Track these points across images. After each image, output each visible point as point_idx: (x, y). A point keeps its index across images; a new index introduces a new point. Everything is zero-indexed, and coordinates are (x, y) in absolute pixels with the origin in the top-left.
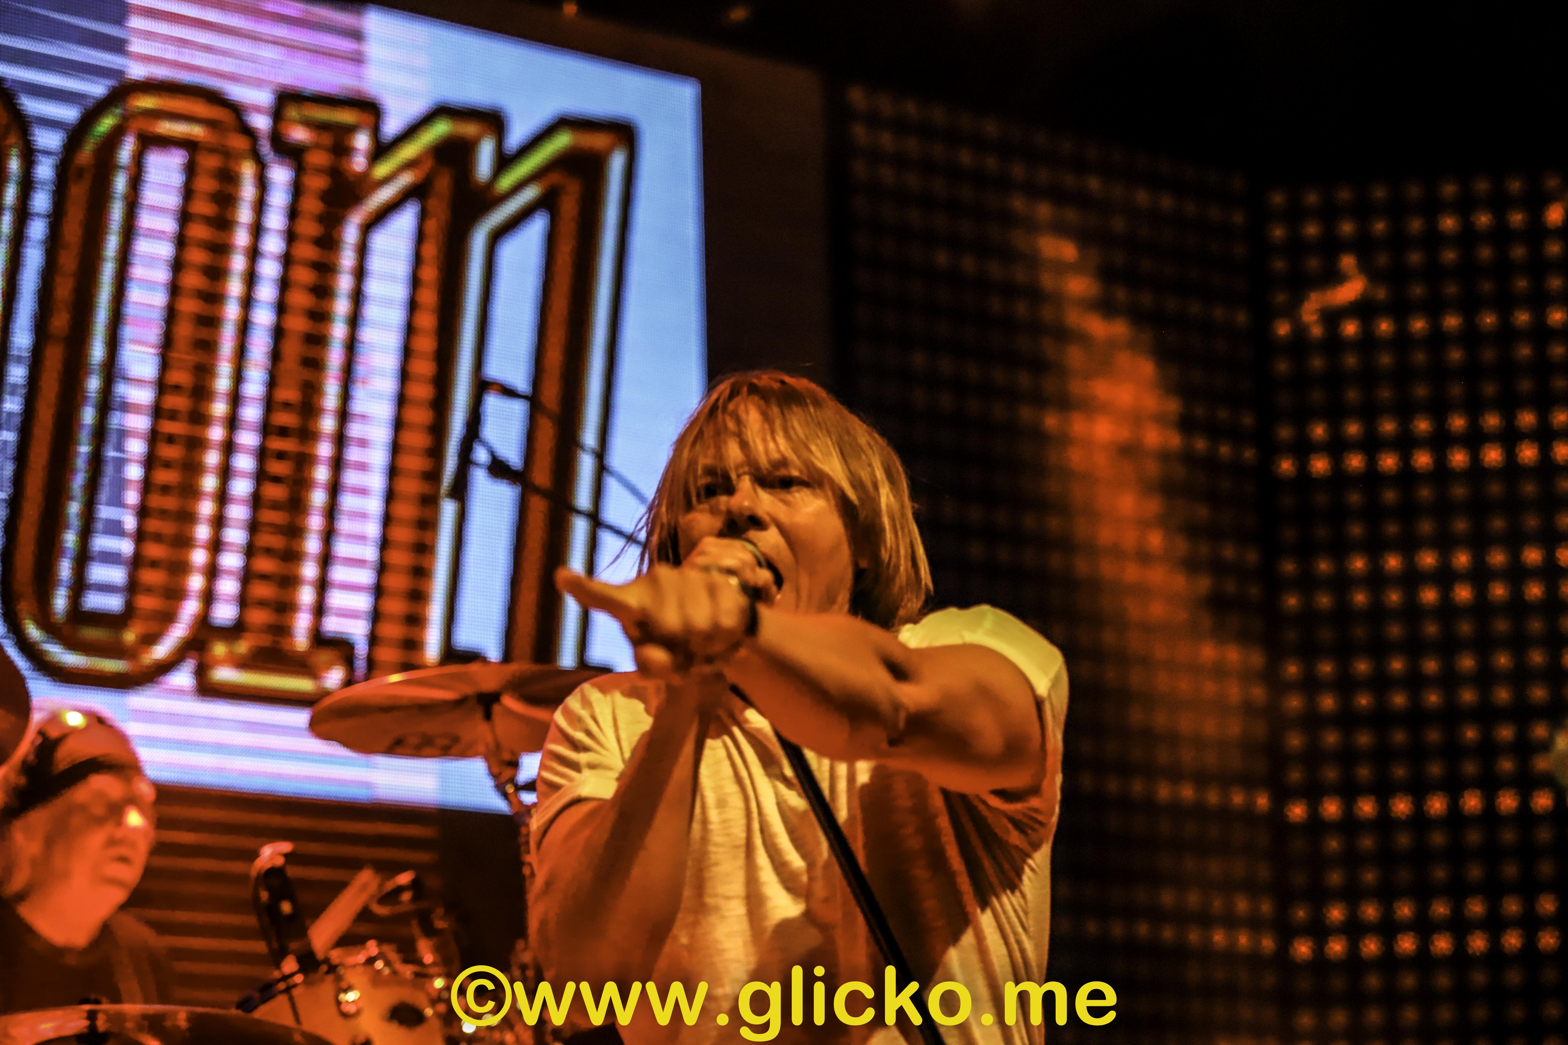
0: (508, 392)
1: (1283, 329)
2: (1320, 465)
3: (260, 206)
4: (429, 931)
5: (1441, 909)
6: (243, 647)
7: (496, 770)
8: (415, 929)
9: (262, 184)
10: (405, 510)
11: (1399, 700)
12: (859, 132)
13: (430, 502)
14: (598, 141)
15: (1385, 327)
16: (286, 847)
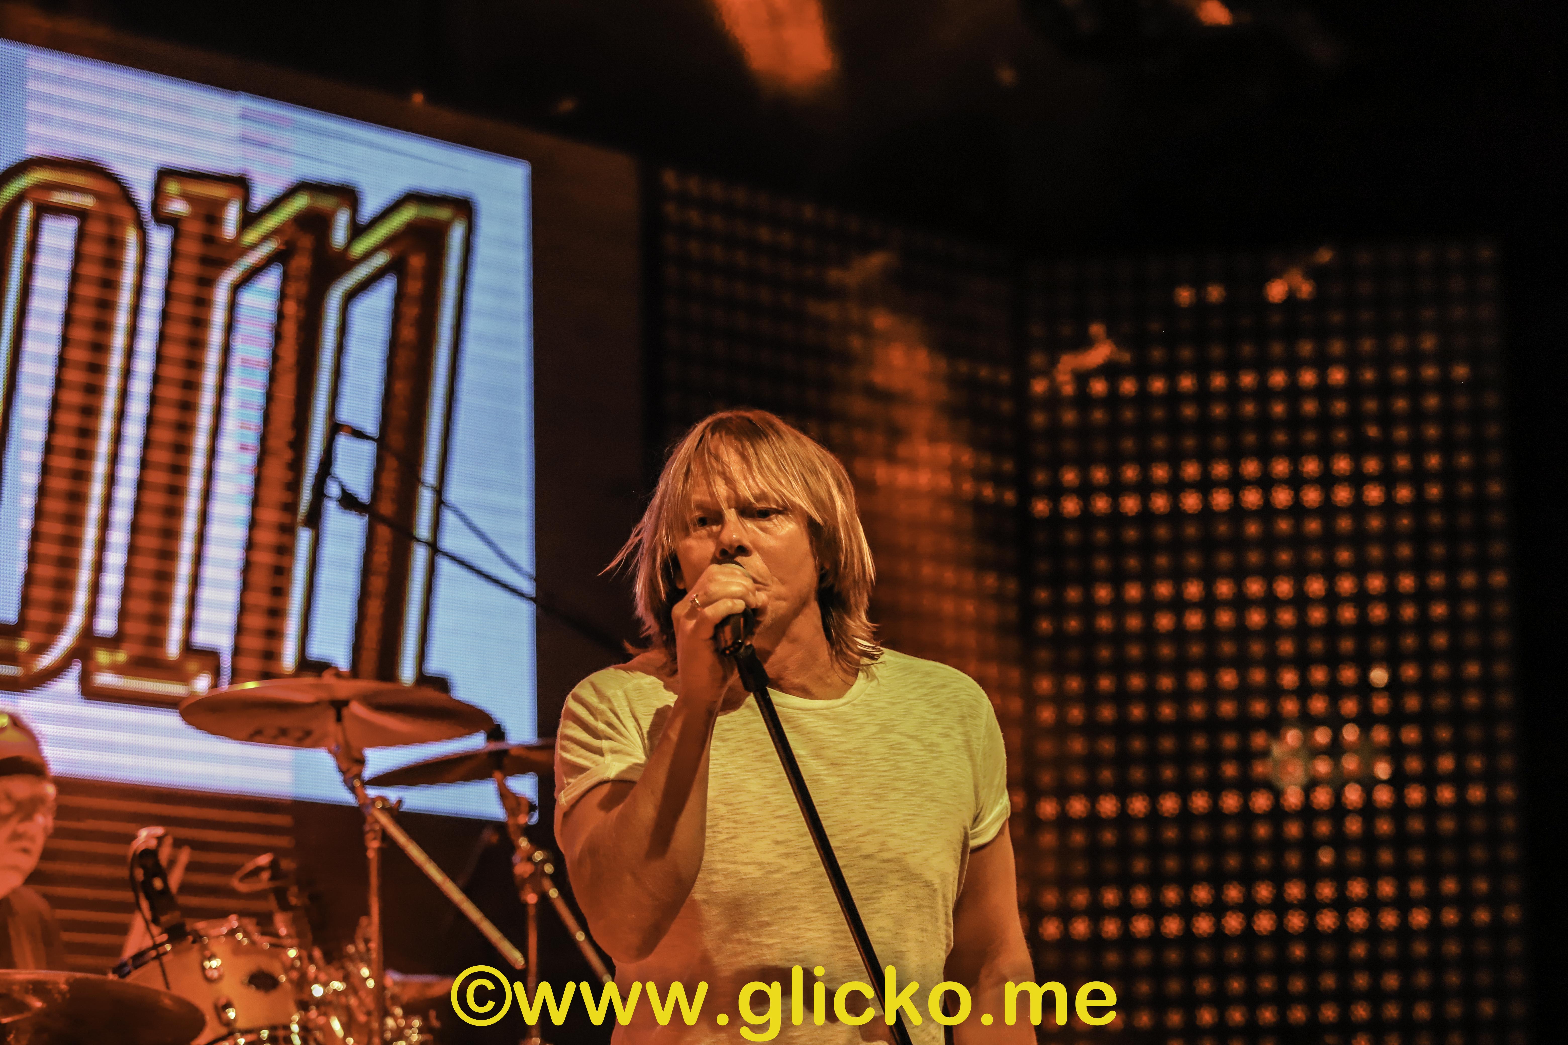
0: (358, 434)
1: (1039, 387)
2: (1071, 506)
3: (142, 269)
4: (284, 906)
5: (1171, 895)
6: (121, 657)
7: (344, 767)
8: (272, 903)
9: (144, 249)
10: (266, 537)
11: (1137, 712)
12: (670, 209)
13: (288, 530)
14: (443, 214)
15: (1128, 386)
16: (159, 831)
